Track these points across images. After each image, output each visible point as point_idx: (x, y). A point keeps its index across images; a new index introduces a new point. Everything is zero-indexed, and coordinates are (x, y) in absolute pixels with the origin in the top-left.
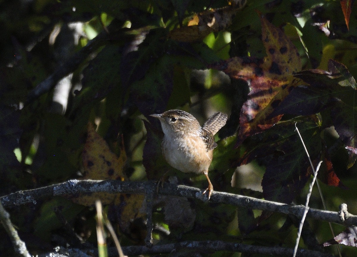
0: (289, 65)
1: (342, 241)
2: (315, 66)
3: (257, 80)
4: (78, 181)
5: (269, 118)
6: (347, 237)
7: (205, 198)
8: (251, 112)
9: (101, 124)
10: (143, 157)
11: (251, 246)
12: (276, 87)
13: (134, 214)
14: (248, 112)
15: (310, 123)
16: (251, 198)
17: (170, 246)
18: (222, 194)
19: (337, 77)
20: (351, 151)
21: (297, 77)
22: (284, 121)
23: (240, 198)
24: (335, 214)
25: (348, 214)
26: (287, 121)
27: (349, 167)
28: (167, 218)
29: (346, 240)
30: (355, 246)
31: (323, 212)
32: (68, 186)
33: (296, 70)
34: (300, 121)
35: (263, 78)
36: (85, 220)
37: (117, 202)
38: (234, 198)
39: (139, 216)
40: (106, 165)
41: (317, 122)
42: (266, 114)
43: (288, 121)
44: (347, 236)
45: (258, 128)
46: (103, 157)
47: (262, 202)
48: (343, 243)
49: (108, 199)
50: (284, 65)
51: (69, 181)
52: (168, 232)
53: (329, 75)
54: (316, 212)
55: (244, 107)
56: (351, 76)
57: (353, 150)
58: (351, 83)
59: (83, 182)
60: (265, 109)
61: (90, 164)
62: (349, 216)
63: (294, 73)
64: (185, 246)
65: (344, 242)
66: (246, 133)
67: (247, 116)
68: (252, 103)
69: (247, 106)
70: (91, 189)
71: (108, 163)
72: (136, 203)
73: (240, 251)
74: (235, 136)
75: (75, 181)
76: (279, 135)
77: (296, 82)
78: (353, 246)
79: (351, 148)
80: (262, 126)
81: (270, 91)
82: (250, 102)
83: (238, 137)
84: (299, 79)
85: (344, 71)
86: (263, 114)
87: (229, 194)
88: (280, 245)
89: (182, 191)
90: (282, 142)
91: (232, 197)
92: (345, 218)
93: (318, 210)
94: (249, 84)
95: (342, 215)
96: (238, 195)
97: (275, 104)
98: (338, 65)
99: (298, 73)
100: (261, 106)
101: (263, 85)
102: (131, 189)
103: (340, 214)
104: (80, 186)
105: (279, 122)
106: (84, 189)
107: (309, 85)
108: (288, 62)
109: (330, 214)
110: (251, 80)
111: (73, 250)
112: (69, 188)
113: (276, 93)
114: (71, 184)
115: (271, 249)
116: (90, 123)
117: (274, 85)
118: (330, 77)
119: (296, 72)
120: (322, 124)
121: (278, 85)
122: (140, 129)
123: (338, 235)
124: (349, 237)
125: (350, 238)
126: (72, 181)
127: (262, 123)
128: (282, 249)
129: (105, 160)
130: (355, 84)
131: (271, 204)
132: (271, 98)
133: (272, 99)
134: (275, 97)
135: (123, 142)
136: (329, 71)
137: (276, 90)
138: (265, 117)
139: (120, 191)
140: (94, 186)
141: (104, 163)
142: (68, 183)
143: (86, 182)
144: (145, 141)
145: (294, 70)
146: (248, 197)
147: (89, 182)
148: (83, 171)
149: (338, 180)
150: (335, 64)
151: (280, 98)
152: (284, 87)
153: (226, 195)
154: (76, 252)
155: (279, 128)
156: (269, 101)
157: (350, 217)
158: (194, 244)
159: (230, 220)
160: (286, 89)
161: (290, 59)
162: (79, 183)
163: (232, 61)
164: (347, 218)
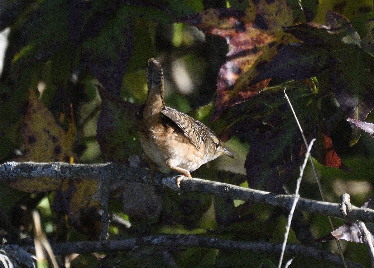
0: (278, 18)
1: (342, 235)
2: (310, 19)
3: (238, 37)
4: (17, 164)
5: (253, 83)
6: (349, 231)
7: (174, 185)
8: (231, 77)
9: (45, 92)
10: (97, 131)
11: (231, 241)
12: (262, 45)
13: (86, 202)
14: (228, 77)
15: (303, 89)
16: (231, 186)
17: (131, 242)
18: (195, 181)
19: (338, 32)
20: (354, 124)
21: (288, 32)
22: (272, 88)
23: (218, 186)
24: (335, 206)
25: (351, 206)
26: (275, 87)
27: (352, 145)
28: (127, 207)
29: (348, 234)
30: (359, 242)
31: (320, 204)
32: (4, 169)
33: (286, 24)
34: (292, 87)
35: (245, 35)
36: (25, 209)
37: (65, 187)
38: (209, 185)
39: (92, 204)
40: (51, 141)
41: (313, 87)
42: (249, 78)
43: (277, 87)
44: (349, 229)
45: (240, 96)
46: (48, 132)
47: (245, 190)
48: (344, 239)
49: (55, 183)
50: (271, 17)
51: (5, 164)
52: (129, 225)
53: (327, 29)
54: (311, 204)
55: (222, 70)
56: (355, 31)
57: (356, 123)
58: (355, 40)
59: (23, 165)
60: (247, 72)
61: (32, 140)
62: (352, 208)
63: (283, 27)
64: (149, 242)
65: (346, 237)
66: (225, 102)
67: (225, 81)
68: (232, 65)
69: (225, 69)
70: (33, 174)
71: (54, 139)
72: (88, 188)
73: (217, 248)
74: (211, 105)
75: (13, 164)
76: (266, 104)
77: (287, 38)
78: (357, 242)
79: (354, 121)
80: (245, 93)
81: (255, 51)
82: (229, 65)
83: (215, 107)
84: (290, 35)
85: (346, 24)
86: (245, 79)
87: (203, 180)
88: (267, 240)
89: (145, 177)
90: (270, 113)
91: (207, 184)
92: (347, 211)
93: (313, 201)
94: (228, 42)
95: (344, 208)
96: (215, 182)
97: (260, 66)
98: (338, 18)
99: (288, 27)
100: (243, 69)
101: (246, 43)
102: (83, 173)
103: (341, 206)
104: (19, 170)
105: (266, 89)
106: (24, 174)
107: (303, 42)
108: (276, 14)
109: (329, 206)
110: (231, 37)
111: (11, 247)
112: (5, 172)
113: (261, 53)
114: (7, 167)
115: (256, 244)
116: (32, 90)
117: (259, 43)
118: (329, 32)
119: (285, 26)
120: (319, 91)
121: (263, 43)
122: (93, 97)
123: (338, 228)
124: (351, 231)
125: (353, 232)
126: (9, 164)
127: (244, 89)
128: (269, 245)
129: (49, 135)
130: (360, 41)
131: (256, 194)
132: (255, 59)
133: (257, 61)
134: (261, 57)
135: (72, 113)
136: (327, 25)
137: (261, 49)
138: (248, 82)
139: (69, 176)
140: (36, 170)
141: (49, 139)
142: (4, 165)
143: (27, 165)
144: (99, 112)
145: (284, 24)
146: (227, 185)
147: (29, 165)
148: (23, 149)
149: (339, 161)
150: (334, 16)
151: (267, 58)
152: (271, 45)
153: (200, 182)
154: (14, 249)
155: (265, 95)
156: (253, 62)
157: (353, 210)
158: (160, 239)
159: (204, 209)
160: (274, 48)
161: (279, 11)
162: (18, 167)
163: (206, 13)
164: (350, 212)
